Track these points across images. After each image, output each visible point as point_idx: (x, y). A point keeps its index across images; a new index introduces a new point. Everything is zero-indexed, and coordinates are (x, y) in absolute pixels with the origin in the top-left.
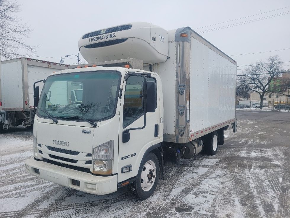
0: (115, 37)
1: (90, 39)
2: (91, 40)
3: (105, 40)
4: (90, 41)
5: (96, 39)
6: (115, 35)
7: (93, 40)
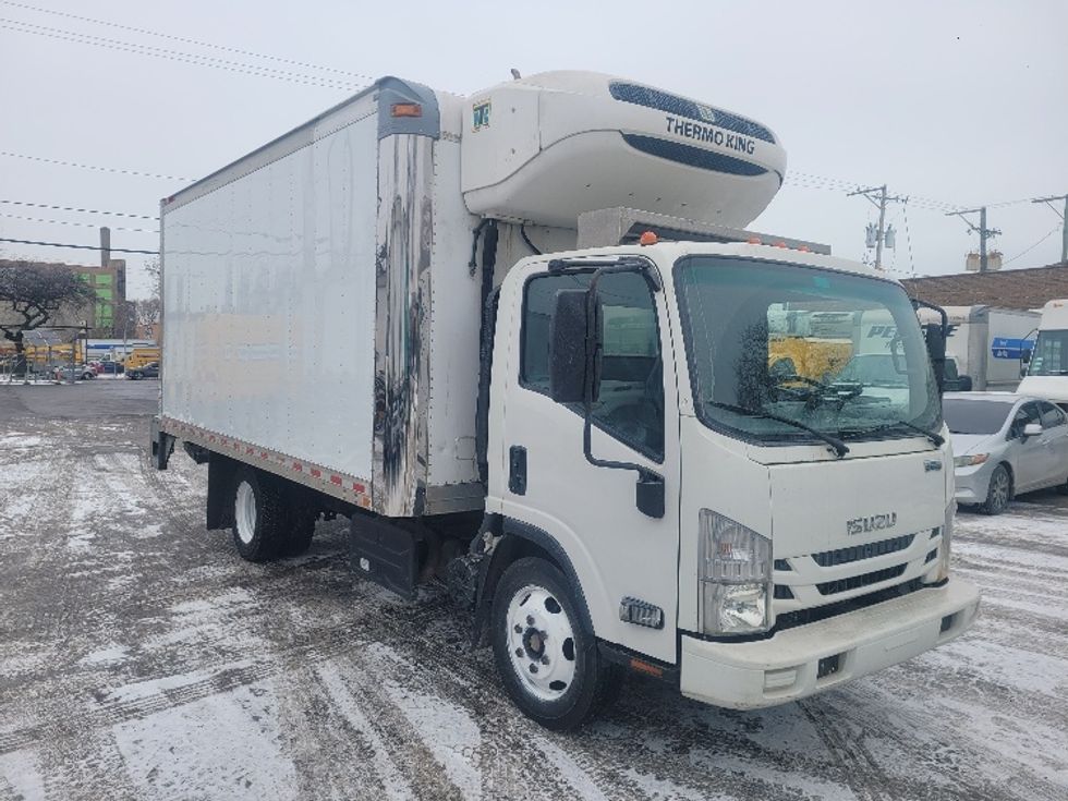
0: (751, 153)
1: (670, 120)
2: (677, 127)
3: (723, 150)
4: (669, 130)
5: (695, 132)
6: (753, 148)
7: (684, 129)
